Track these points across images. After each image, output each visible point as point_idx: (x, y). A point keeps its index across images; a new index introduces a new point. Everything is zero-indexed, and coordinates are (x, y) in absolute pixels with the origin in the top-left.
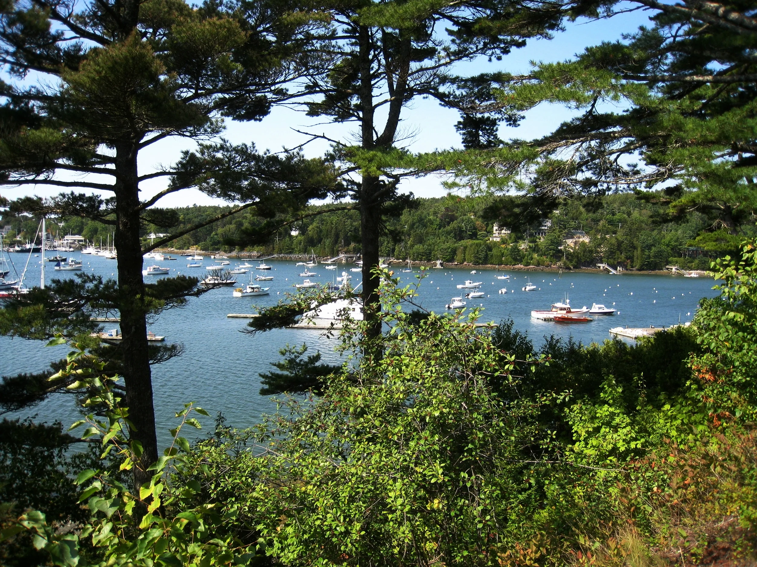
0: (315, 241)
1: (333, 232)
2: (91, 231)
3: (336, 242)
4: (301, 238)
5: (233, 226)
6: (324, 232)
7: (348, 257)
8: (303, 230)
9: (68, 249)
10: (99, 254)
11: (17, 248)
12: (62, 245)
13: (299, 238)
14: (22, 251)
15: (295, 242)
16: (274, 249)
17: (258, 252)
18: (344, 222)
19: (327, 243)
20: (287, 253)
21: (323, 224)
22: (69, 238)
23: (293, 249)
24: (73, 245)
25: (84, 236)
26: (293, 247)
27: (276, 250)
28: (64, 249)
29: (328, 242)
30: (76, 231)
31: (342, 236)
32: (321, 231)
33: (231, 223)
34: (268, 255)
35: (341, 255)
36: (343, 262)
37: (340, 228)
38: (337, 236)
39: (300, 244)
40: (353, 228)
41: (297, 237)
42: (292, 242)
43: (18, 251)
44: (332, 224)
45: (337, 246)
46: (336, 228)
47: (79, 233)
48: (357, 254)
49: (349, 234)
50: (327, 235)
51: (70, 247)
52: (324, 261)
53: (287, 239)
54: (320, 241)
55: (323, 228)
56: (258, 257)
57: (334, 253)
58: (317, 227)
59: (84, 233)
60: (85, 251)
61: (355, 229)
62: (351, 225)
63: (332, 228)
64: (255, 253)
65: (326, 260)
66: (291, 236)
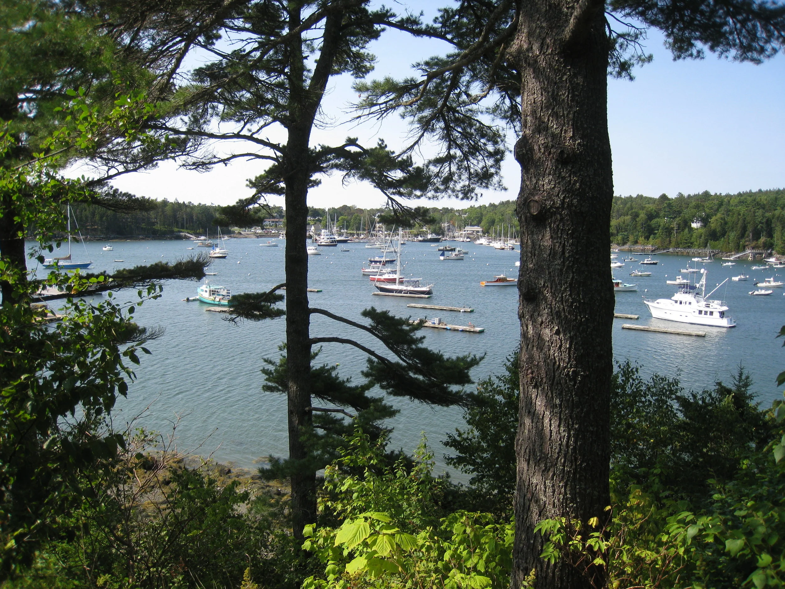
0: (718, 234)
1: (739, 225)
2: (489, 223)
3: (742, 235)
4: (703, 231)
5: (628, 218)
6: (730, 224)
7: (756, 254)
8: (705, 221)
9: (465, 239)
10: (491, 245)
11: (420, 238)
12: (461, 236)
13: (700, 230)
14: (424, 241)
15: (694, 235)
16: (670, 242)
17: (652, 246)
18: (754, 212)
19: (731, 238)
20: (685, 248)
21: (728, 215)
22: (469, 229)
23: (692, 243)
24: (471, 236)
25: (482, 227)
26: (692, 240)
27: (673, 244)
28: (462, 240)
29: (732, 235)
30: (475, 222)
31: (750, 228)
32: (726, 223)
33: (627, 215)
34: (664, 249)
35: (748, 251)
36: (750, 258)
37: (748, 219)
38: (744, 229)
39: (701, 236)
40: (764, 220)
41: (697, 229)
42: (692, 236)
43: (420, 241)
44: (739, 214)
45: (743, 240)
46: (744, 220)
47: (478, 224)
48: (768, 249)
49: (759, 227)
50: (733, 228)
51: (468, 238)
52: (727, 257)
53: (686, 230)
54: (724, 234)
55: (728, 219)
56: (653, 251)
57: (739, 248)
58: (722, 219)
59: (482, 224)
60: (478, 242)
61: (767, 221)
62: (763, 216)
63: (739, 219)
64: (649, 247)
65: (729, 256)
66: (691, 229)
